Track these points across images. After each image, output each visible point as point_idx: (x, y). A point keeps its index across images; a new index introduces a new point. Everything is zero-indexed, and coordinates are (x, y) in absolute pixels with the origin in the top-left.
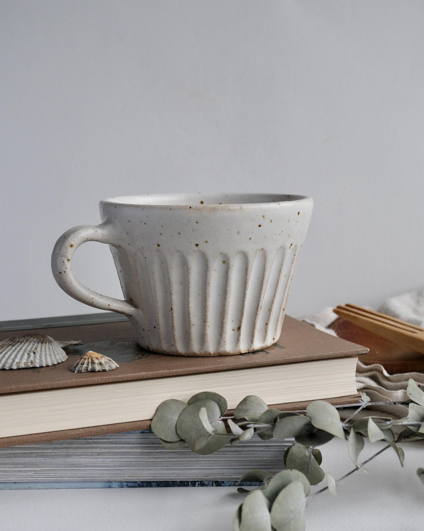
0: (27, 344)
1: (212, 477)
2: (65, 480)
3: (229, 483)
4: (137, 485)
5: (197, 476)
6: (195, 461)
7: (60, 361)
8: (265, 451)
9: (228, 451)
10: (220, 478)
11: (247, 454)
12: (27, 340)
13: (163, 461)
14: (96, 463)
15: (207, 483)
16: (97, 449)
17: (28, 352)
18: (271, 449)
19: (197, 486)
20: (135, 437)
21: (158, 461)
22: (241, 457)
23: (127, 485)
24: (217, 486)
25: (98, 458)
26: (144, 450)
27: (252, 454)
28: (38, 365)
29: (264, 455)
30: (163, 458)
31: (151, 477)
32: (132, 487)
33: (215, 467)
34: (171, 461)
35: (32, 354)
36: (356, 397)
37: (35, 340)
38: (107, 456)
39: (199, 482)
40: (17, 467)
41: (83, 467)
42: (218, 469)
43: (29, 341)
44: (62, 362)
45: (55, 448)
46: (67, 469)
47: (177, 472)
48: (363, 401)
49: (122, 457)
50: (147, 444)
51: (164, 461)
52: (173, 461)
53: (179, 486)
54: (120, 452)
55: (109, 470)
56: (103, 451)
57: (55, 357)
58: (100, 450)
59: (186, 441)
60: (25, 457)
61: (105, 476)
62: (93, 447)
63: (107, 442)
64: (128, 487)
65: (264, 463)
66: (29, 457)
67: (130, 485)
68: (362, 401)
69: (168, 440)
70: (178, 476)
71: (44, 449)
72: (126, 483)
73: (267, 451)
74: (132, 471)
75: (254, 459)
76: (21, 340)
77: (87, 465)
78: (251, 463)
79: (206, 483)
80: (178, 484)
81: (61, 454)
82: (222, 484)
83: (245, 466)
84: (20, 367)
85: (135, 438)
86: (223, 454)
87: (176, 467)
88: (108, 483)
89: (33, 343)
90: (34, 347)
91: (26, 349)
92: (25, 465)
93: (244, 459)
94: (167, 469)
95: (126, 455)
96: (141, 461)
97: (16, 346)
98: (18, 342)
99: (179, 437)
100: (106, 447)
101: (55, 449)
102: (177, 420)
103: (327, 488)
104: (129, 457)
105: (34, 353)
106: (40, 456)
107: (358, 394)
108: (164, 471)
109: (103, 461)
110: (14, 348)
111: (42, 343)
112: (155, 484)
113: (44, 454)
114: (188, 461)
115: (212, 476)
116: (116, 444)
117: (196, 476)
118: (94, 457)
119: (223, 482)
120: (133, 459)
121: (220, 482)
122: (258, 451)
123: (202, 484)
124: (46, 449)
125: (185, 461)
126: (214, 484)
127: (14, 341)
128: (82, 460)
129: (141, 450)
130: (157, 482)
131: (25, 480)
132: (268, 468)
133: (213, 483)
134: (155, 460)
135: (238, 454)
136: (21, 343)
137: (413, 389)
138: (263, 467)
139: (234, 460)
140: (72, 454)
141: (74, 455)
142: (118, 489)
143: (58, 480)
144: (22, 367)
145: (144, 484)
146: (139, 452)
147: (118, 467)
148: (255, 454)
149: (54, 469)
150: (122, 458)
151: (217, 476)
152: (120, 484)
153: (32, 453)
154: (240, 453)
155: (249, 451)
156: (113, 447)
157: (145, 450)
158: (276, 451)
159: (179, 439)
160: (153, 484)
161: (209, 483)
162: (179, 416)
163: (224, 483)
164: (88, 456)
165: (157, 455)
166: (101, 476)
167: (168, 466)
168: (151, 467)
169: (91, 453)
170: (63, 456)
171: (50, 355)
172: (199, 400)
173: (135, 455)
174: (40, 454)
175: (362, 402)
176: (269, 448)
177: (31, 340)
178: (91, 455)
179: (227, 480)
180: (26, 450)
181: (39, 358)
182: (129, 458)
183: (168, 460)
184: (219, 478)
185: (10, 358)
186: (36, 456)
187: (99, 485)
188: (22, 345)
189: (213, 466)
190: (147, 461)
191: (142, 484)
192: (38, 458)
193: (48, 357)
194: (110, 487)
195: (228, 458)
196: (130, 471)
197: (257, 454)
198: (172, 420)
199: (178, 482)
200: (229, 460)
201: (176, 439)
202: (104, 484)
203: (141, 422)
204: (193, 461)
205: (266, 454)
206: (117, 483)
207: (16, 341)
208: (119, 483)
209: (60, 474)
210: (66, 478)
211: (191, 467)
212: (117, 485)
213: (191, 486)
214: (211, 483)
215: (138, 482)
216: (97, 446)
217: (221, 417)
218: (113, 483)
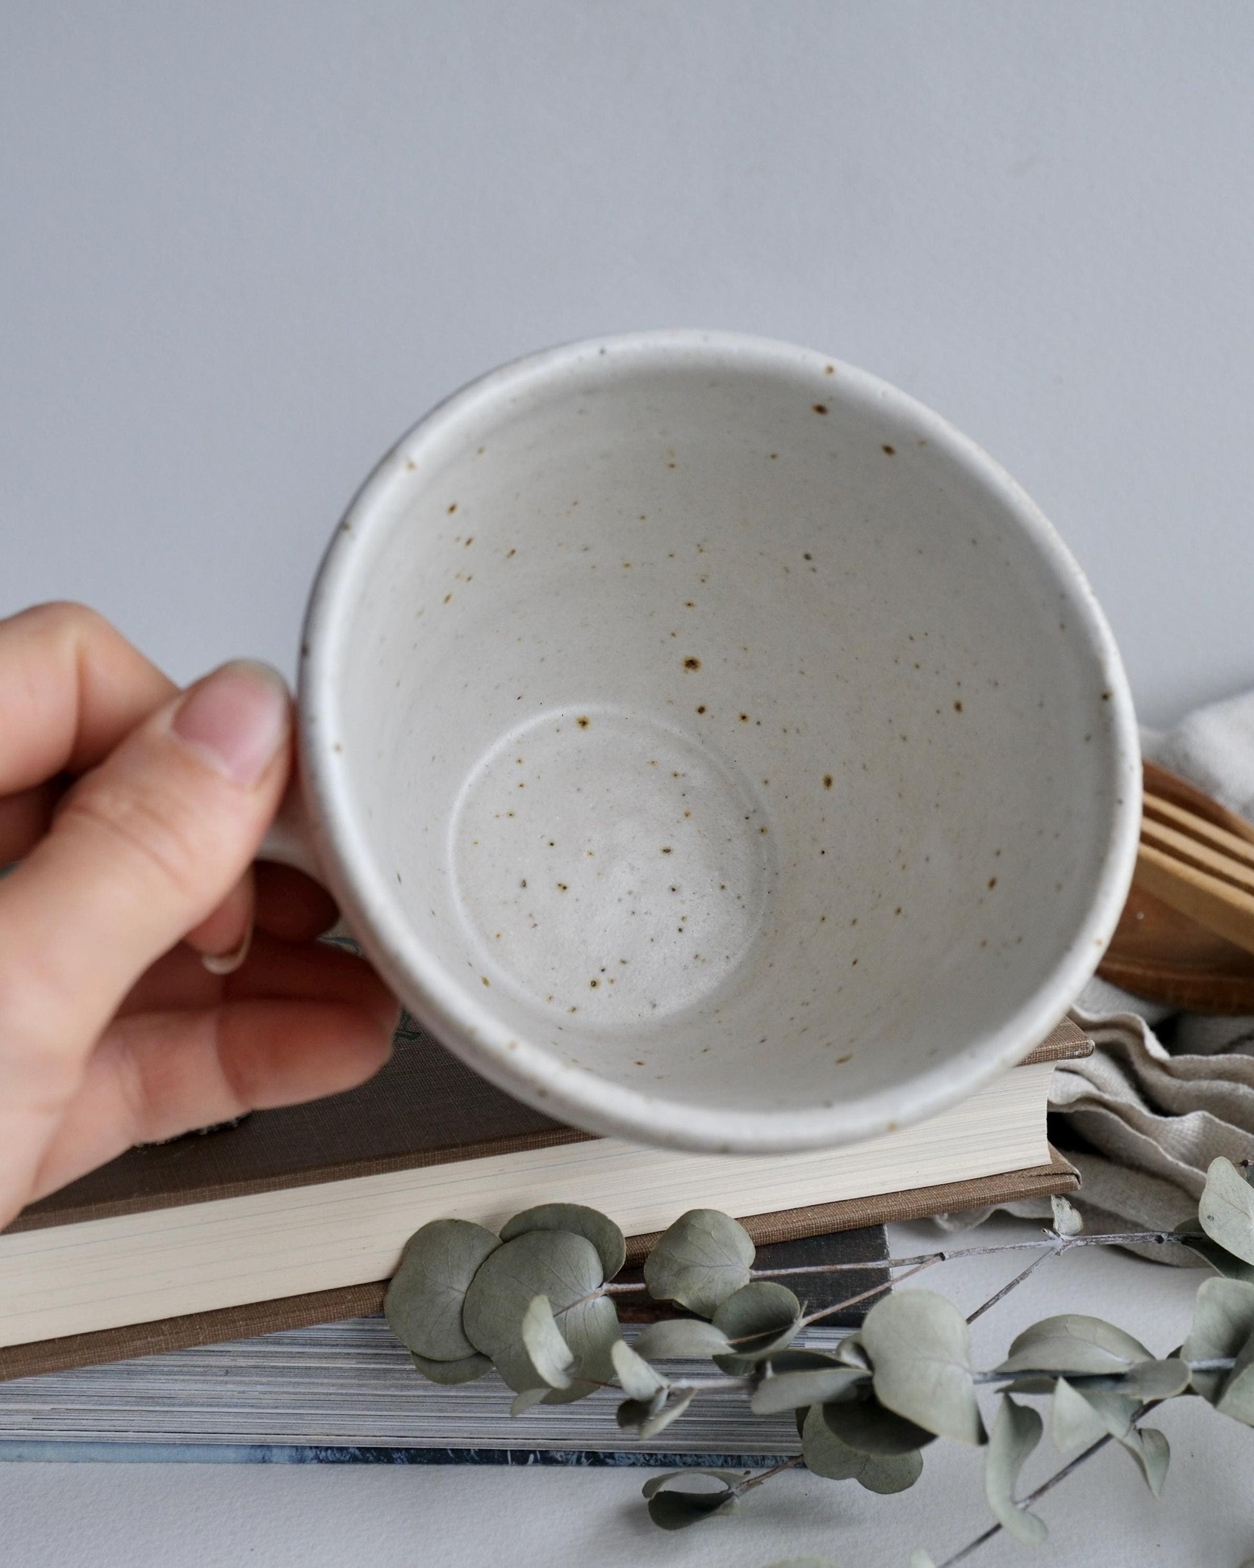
1: (576, 1443)
2: (127, 1440)
3: (629, 1458)
4: (348, 1457)
5: (532, 1437)
10: (606, 1445)
14: (221, 1398)
15: (561, 1456)
16: (221, 1356)
19: (532, 1466)
21: (409, 1396)
23: (317, 1456)
24: (592, 1464)
25: (226, 1383)
31: (390, 1436)
32: (333, 1462)
34: (452, 1397)
36: (1046, 1175)
38: (252, 1376)
39: (538, 1453)
41: (180, 1405)
46: (133, 1408)
47: (467, 1425)
48: (1059, 1236)
49: (301, 1380)
50: (376, 1347)
51: (430, 1396)
52: (456, 1397)
53: (474, 1462)
54: (294, 1368)
55: (260, 1416)
56: (243, 1364)
58: (232, 1360)
59: (493, 1359)
61: (249, 1431)
62: (209, 1351)
64: (321, 1461)
67: (327, 1457)
68: (1055, 1233)
69: (437, 1356)
70: (472, 1436)
72: (314, 1450)
74: (331, 1420)
77: (191, 1401)
79: (558, 1456)
80: (471, 1457)
82: (610, 1461)
85: (337, 1330)
87: (467, 1412)
88: (259, 1451)
94: (438, 1417)
95: (311, 1377)
96: (358, 1395)
99: (471, 1345)
100: (249, 1352)
102: (464, 1289)
104: (320, 1381)
107: (1051, 1163)
108: (428, 1422)
109: (240, 1392)
112: (401, 1455)
115: (576, 1439)
117: (528, 1437)
118: (214, 1378)
119: (611, 1456)
120: (334, 1388)
121: (602, 1456)
123: (546, 1458)
125: (494, 1397)
126: (583, 1460)
128: (178, 1386)
129: (358, 1363)
130: (407, 1450)
131: (6, 1434)
133: (581, 1457)
134: (402, 1393)
137: (1223, 1198)
140: (145, 1368)
141: (152, 1372)
142: (288, 1466)
143: (106, 1439)
145: (368, 1455)
146: (351, 1369)
147: (288, 1408)
149: (93, 1408)
150: (299, 1384)
151: (592, 1439)
152: (294, 1454)
156: (272, 1352)
157: (370, 1363)
159: (470, 1352)
160: (396, 1455)
161: (569, 1457)
162: (472, 1276)
163: (613, 1458)
164: (194, 1375)
166: (236, 1432)
167: (441, 1411)
169: (203, 1367)
172: (536, 1229)
173: (339, 1377)
175: (1055, 1236)
178: (204, 1374)
179: (625, 1450)
182: (322, 1384)
184: (598, 1444)
187: (231, 1454)
189: (581, 1414)
190: (376, 1395)
191: (363, 1455)
192: (42, 1376)
194: (264, 1461)
196: (327, 1420)
198: (450, 1291)
199: (472, 1452)
201: (461, 1352)
202: (245, 1451)
206: (287, 1452)
208: (294, 1451)
209: (111, 1423)
210: (131, 1433)
212: (287, 1458)
213: (512, 1463)
214: (575, 1457)
215: (352, 1451)
216: (222, 1349)
217: (604, 1284)
218: (275, 1451)
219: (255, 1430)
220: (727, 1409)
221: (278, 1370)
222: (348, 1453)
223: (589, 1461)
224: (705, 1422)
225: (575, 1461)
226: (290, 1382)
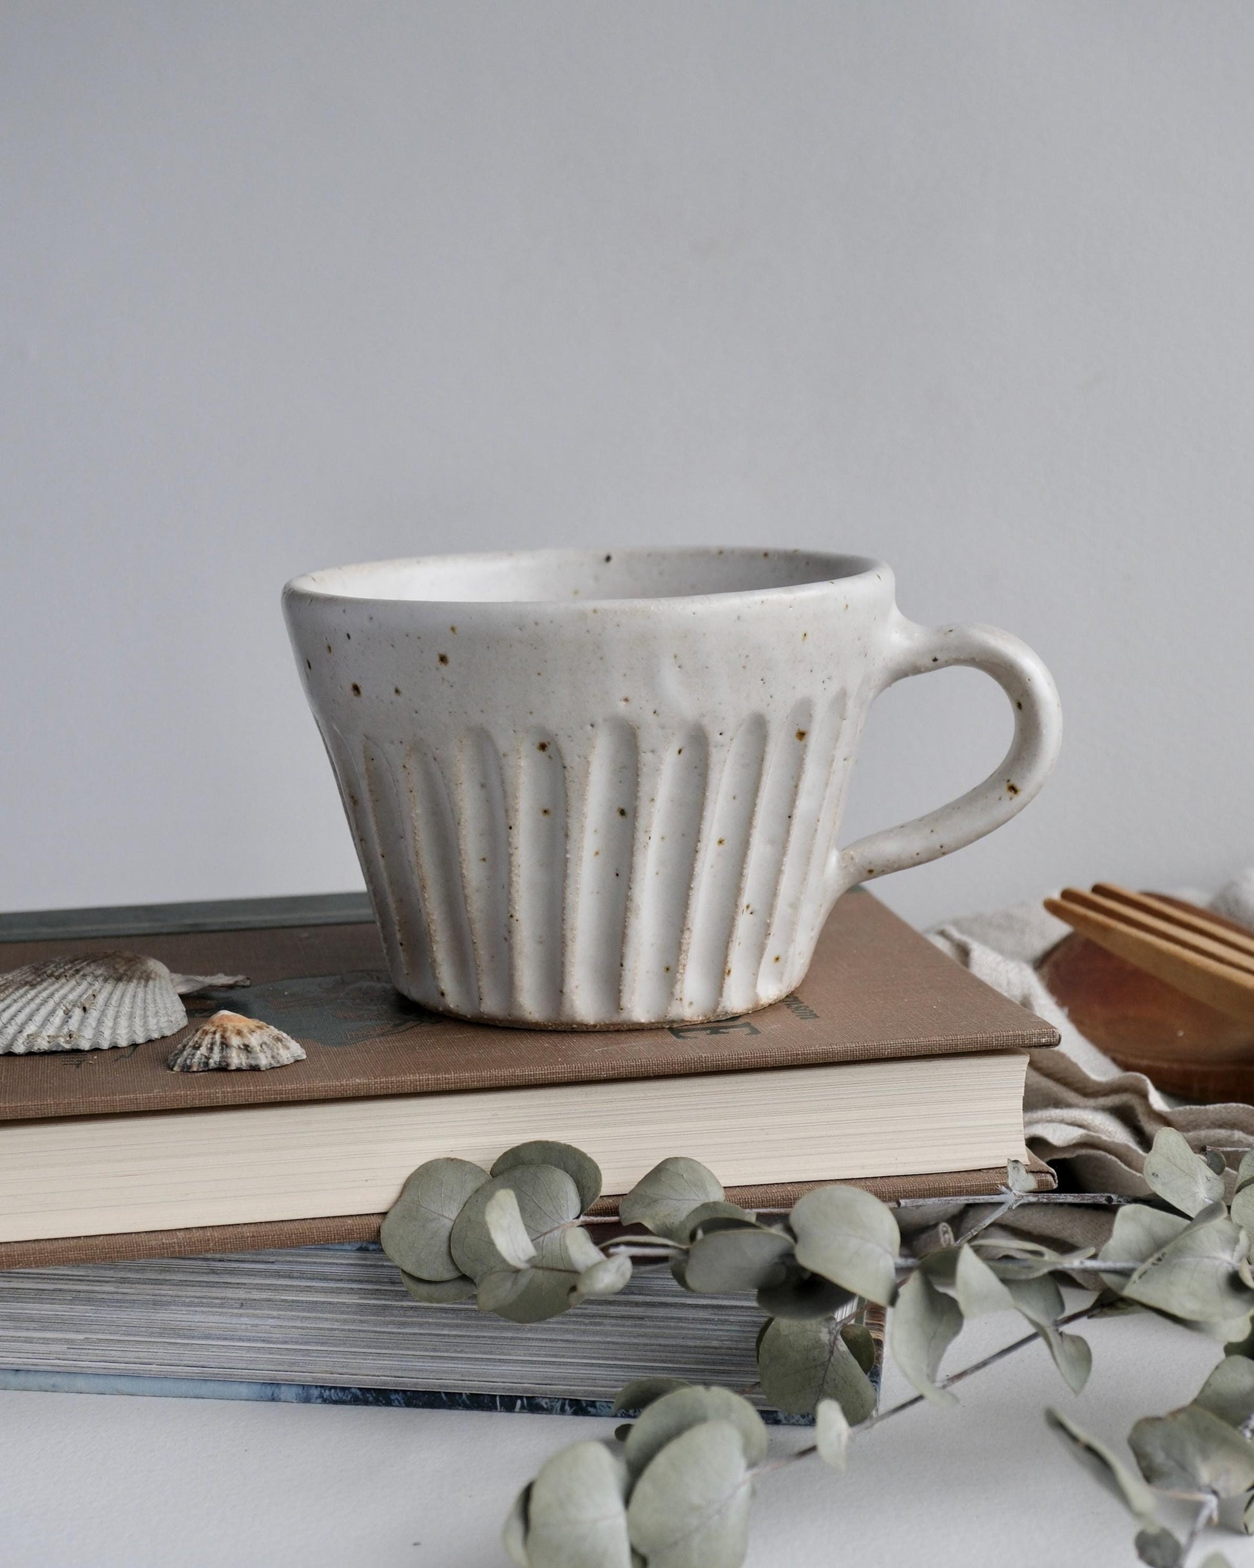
0: (73, 982)
1: (559, 1388)
2: (152, 1373)
3: (609, 1407)
4: (349, 1397)
5: (519, 1381)
6: (512, 1338)
7: (156, 1035)
8: (713, 1320)
9: (605, 1316)
10: (586, 1391)
11: (660, 1327)
12: (77, 971)
13: (421, 1334)
14: (235, 1330)
15: (546, 1403)
16: (237, 1288)
17: (68, 1005)
18: (729, 1315)
19: (520, 1412)
20: (342, 1261)
21: (407, 1334)
22: (645, 1336)
23: (321, 1396)
24: (575, 1413)
25: (241, 1315)
26: (366, 1298)
27: (675, 1328)
28: (85, 1045)
29: (710, 1333)
30: (421, 1325)
31: (388, 1376)
32: (335, 1402)
33: (569, 1360)
34: (445, 1335)
35: (77, 1013)
37: (99, 972)
38: (264, 1310)
39: (525, 1400)
40: (21, 1328)
41: (199, 1338)
42: (578, 1364)
43: (81, 973)
44: (163, 1037)
45: (124, 1281)
46: (157, 1340)
47: (460, 1366)
48: (1011, 1190)
49: (308, 1315)
50: (376, 1283)
51: (424, 1334)
52: (449, 1335)
53: (467, 1407)
54: (302, 1302)
55: (270, 1351)
56: (255, 1297)
57: (145, 1023)
58: (247, 1293)
59: (475, 1281)
60: (41, 1301)
61: (261, 1367)
62: (227, 1283)
63: (266, 1271)
64: (325, 1401)
65: (709, 1357)
66: (52, 1301)
67: (330, 1396)
68: (1008, 1187)
69: (425, 1276)
70: (463, 1378)
71: (93, 1281)
72: (319, 1389)
73: (719, 1320)
74: (334, 1358)
75: (681, 1342)
76: (62, 970)
77: (210, 1334)
78: (672, 1354)
79: (543, 1403)
80: (463, 1402)
81: (140, 1297)
82: (591, 1409)
83: (655, 1361)
84: (35, 1049)
85: (342, 1264)
86: (591, 1324)
87: (458, 1352)
88: (269, 1388)
89: (89, 979)
90: (90, 992)
91: (64, 997)
92: (44, 1323)
93: (653, 1341)
94: (432, 1357)
95: (318, 1312)
96: (359, 1331)
97: (39, 988)
98: (51, 975)
99: (457, 1269)
100: (262, 1285)
101: (125, 1283)
102: (454, 1219)
103: (813, 1449)
104: (325, 1316)
105: (85, 1009)
106: (81, 1300)
107: (1028, 1163)
108: (423, 1362)
109: (253, 1325)
110: (33, 993)
111: (119, 979)
112: (399, 1397)
113: (96, 1294)
114: (491, 1337)
115: (559, 1385)
116: (290, 1277)
117: (516, 1381)
118: (230, 1310)
119: (593, 1404)
120: (338, 1324)
121: (584, 1405)
122: (694, 1319)
123: (533, 1405)
124: (98, 1281)
125: (484, 1337)
126: (567, 1407)
127: (40, 972)
128: (198, 1318)
129: (361, 1298)
130: (404, 1392)
131: (43, 1364)
132: (723, 1372)
133: (565, 1404)
134: (400, 1331)
135: (635, 1326)
136: (58, 978)
137: (1169, 1161)
138: (706, 1367)
139: (624, 1344)
140: (169, 1299)
141: (174, 1303)
142: (295, 1405)
143: (131, 1372)
144: (39, 1049)
145: (368, 1395)
146: (354, 1304)
147: (296, 1343)
148: (683, 1328)
149: (121, 1338)
150: (306, 1318)
151: (574, 1386)
152: (301, 1391)
153: (60, 1290)
154: (641, 1322)
155: (667, 1318)
156: (283, 1286)
157: (370, 1299)
158: (746, 1322)
159: (454, 1274)
160: (393, 1397)
161: (554, 1404)
162: (462, 1206)
163: (595, 1407)
164: (213, 1307)
165: (405, 1316)
166: (249, 1367)
167: (435, 1350)
168: (388, 1348)
169: (221, 1299)
170: (145, 1303)
171: (131, 1016)
172: (523, 1163)
173: (342, 1313)
174: (81, 1294)
175: (1007, 1191)
176: (723, 1313)
177: (88, 970)
178: (221, 1306)
179: (606, 1398)
180: (45, 1281)
181: (94, 1025)
182: (327, 1319)
183: (434, 1332)
184: (580, 1391)
185: (13, 1022)
186: (72, 1301)
187: (244, 1390)
188: (57, 986)
189: (563, 1357)
190: (376, 1332)
191: (363, 1396)
192: (77, 1305)
193: (123, 1022)
194: (273, 1399)
195: (606, 1334)
196: (330, 1357)
197: (689, 1329)
198: (441, 1218)
199: (464, 1396)
200: (608, 1343)
201: (448, 1274)
202: (256, 1388)
203: (358, 1221)
204: (506, 1338)
205: (716, 1330)
206: (294, 1390)
207: (45, 972)
208: (301, 1388)
209: (137, 1355)
210: (154, 1366)
211: (499, 1354)
212: (294, 1395)
213: (501, 1408)
214: (559, 1405)
215: (353, 1390)
216: (238, 1281)
217: (582, 1216)
218: (283, 1388)
219: (266, 1366)
220: (700, 1356)
221: (287, 1304)
222: (350, 1392)
223: (572, 1410)
224: (680, 1370)
225: (559, 1408)
226: (299, 1316)
